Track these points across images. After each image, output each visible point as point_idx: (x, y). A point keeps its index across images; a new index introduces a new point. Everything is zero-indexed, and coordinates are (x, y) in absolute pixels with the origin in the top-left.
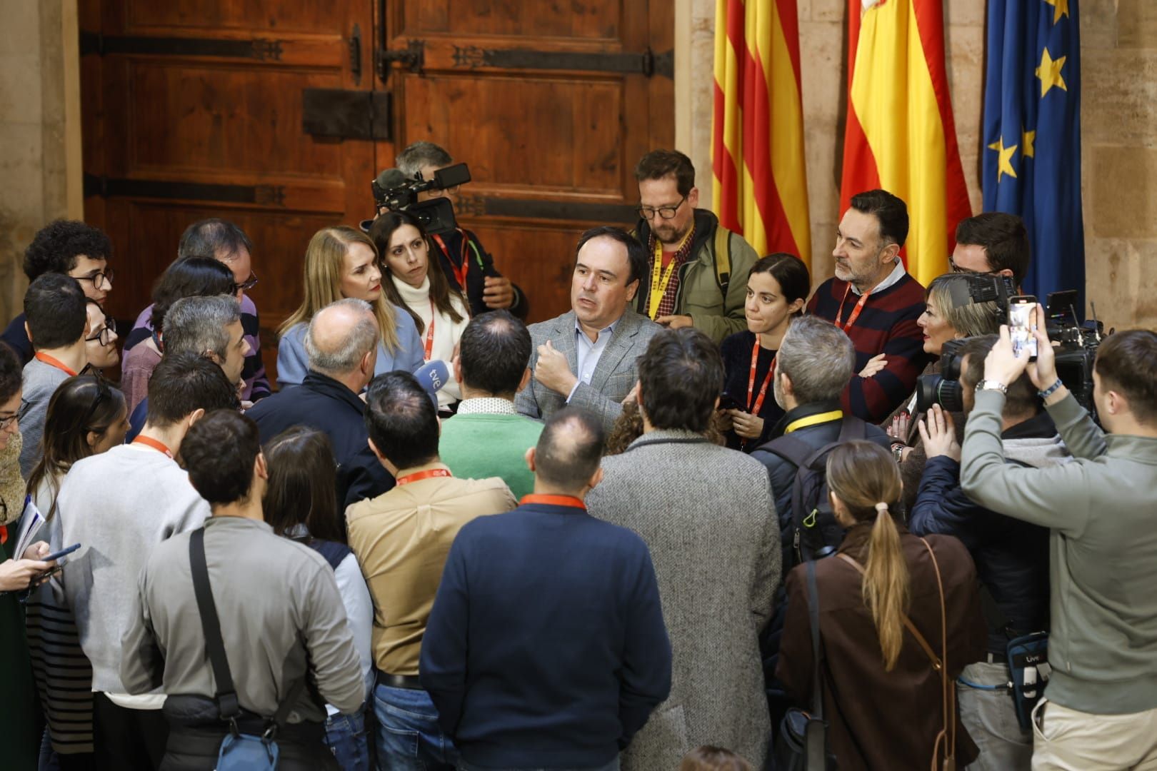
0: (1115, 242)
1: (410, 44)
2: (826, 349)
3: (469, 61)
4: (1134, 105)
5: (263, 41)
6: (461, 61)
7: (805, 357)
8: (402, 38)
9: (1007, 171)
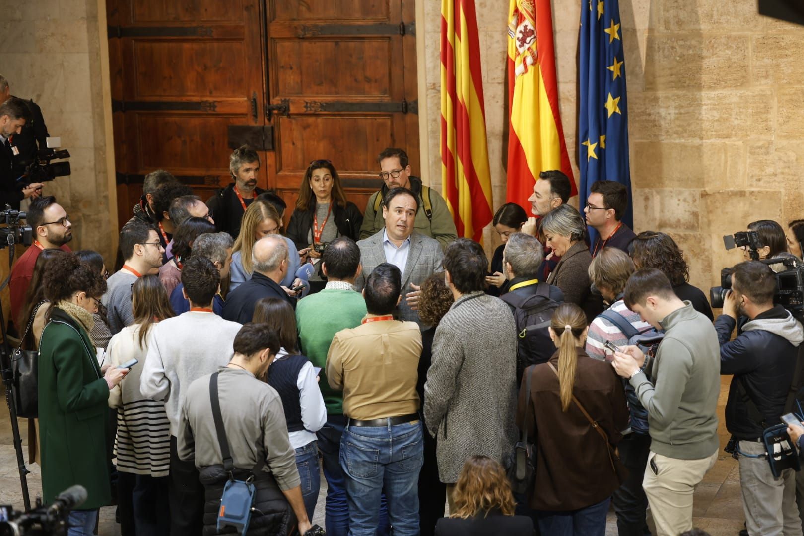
0: (647, 190)
1: (282, 101)
2: (529, 249)
3: (313, 109)
4: (654, 120)
5: (206, 102)
6: (309, 109)
7: (518, 254)
8: (278, 98)
9: (592, 156)
